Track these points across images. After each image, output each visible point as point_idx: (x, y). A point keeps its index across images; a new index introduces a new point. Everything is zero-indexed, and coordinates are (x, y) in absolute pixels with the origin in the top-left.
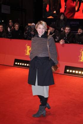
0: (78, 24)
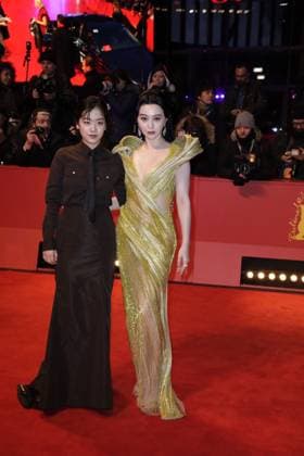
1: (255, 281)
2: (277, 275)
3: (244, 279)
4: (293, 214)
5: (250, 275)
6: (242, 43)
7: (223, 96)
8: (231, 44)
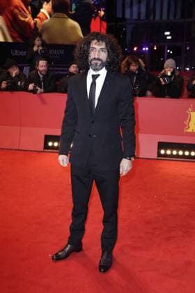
0: (62, 53)
1: (165, 155)
2: (178, 152)
3: (159, 155)
4: (186, 117)
5: (162, 152)
6: (158, 18)
7: (147, 49)
8: (152, 18)
